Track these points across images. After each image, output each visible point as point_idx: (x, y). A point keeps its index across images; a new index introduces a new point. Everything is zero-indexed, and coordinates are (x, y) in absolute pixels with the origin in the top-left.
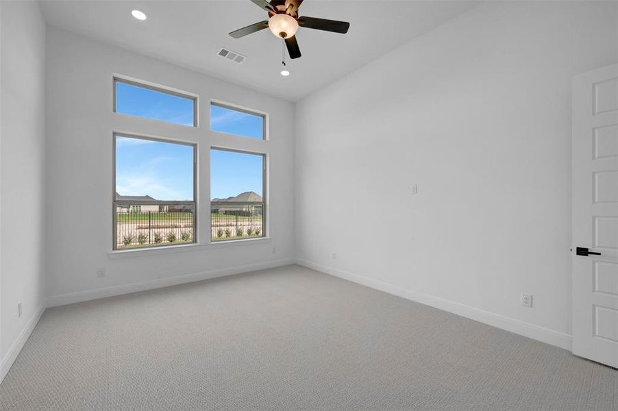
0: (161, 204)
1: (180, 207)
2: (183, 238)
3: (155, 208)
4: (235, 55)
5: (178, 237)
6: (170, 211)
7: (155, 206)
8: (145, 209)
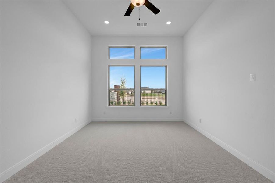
0: (152, 90)
1: (159, 91)
2: (151, 103)
3: (150, 91)
4: (143, 23)
5: (149, 103)
6: (155, 93)
7: (149, 91)
8: (147, 92)
